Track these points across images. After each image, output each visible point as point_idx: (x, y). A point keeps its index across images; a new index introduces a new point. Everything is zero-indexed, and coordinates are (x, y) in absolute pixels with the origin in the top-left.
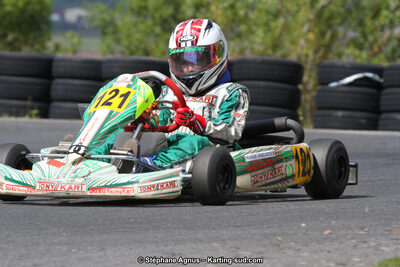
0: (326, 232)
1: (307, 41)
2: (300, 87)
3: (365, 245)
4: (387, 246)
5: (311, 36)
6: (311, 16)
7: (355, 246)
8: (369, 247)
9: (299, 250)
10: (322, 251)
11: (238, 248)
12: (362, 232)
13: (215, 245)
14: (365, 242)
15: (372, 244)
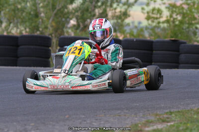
0: (66, 117)
1: (52, 26)
2: (50, 48)
3: (85, 122)
4: (95, 122)
5: (54, 24)
6: (53, 15)
7: (80, 123)
8: (87, 123)
9: (54, 125)
10: (65, 125)
11: (25, 125)
12: (84, 116)
13: (15, 123)
14: (85, 121)
15: (88, 122)
